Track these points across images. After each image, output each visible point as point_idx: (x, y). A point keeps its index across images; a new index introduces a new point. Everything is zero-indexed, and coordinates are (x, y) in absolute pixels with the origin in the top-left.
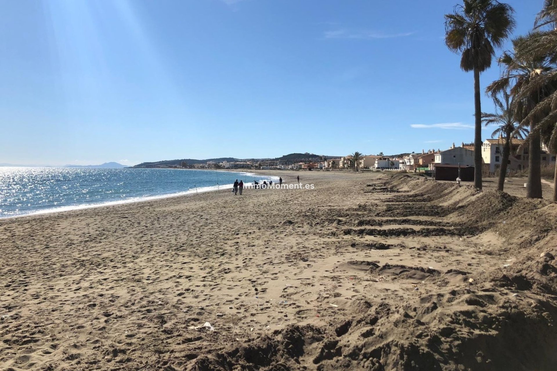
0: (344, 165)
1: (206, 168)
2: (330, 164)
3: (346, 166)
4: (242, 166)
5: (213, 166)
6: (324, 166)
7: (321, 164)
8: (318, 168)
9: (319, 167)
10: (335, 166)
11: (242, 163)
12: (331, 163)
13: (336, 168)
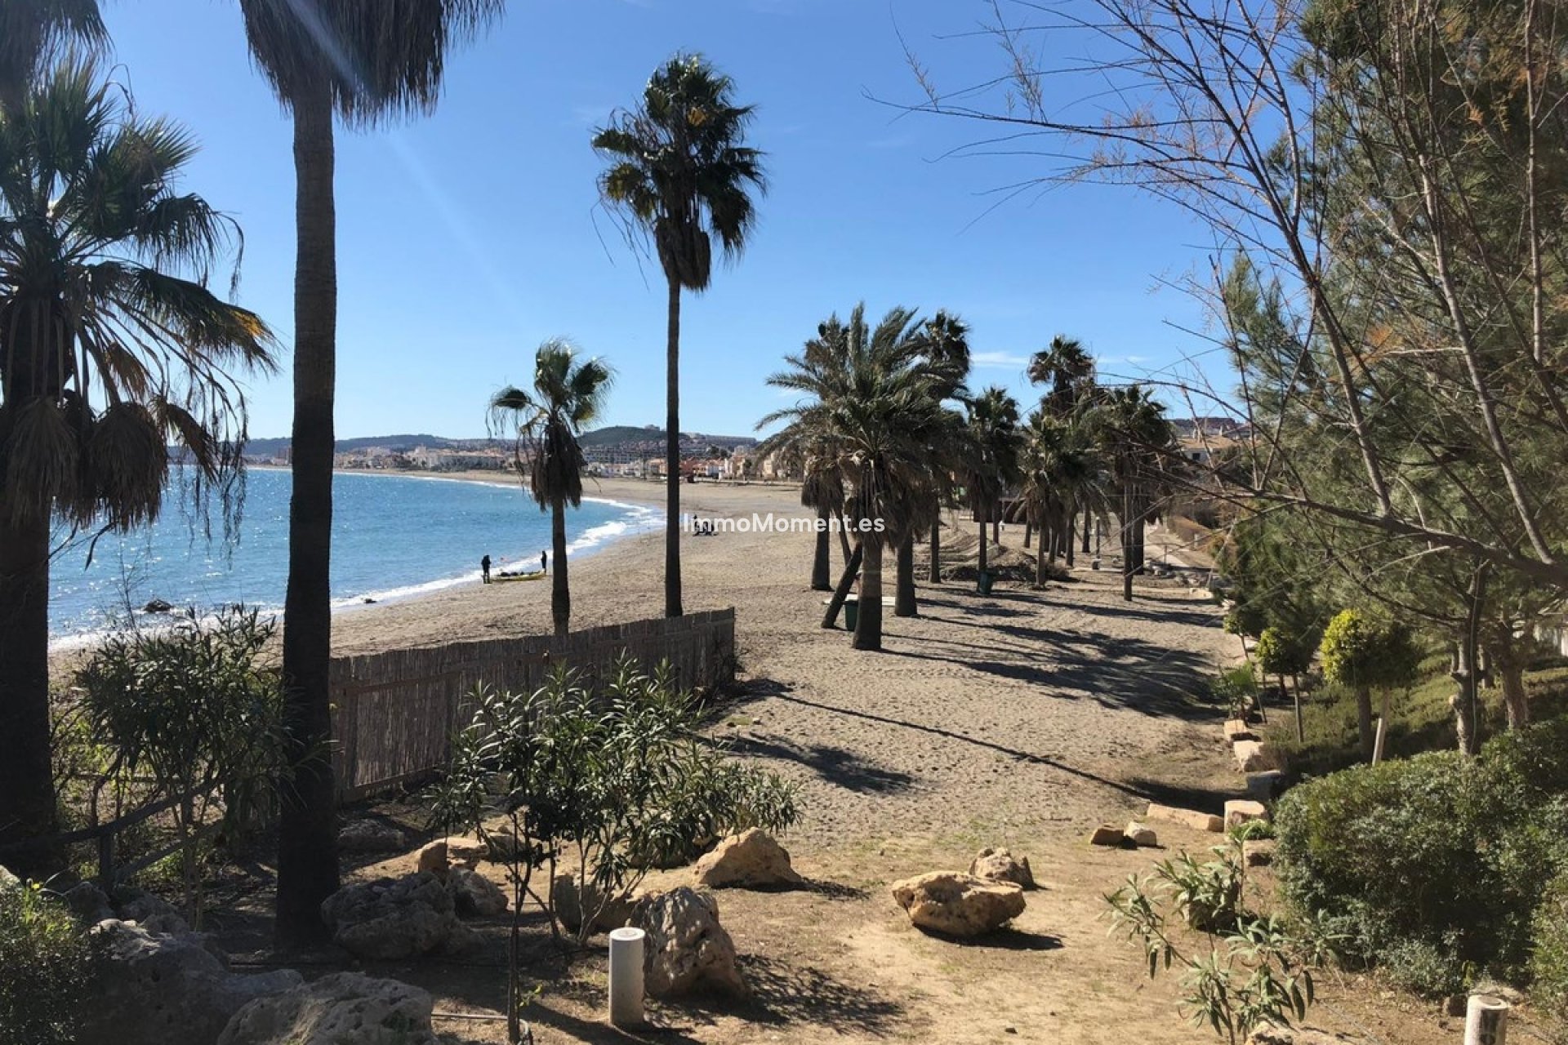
0: (775, 471)
1: (368, 467)
2: (738, 468)
3: (780, 473)
4: (476, 462)
5: (389, 461)
6: (723, 471)
7: (712, 464)
8: (705, 476)
9: (707, 473)
10: (753, 472)
11: (474, 454)
12: (741, 465)
13: (754, 477)
